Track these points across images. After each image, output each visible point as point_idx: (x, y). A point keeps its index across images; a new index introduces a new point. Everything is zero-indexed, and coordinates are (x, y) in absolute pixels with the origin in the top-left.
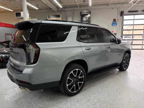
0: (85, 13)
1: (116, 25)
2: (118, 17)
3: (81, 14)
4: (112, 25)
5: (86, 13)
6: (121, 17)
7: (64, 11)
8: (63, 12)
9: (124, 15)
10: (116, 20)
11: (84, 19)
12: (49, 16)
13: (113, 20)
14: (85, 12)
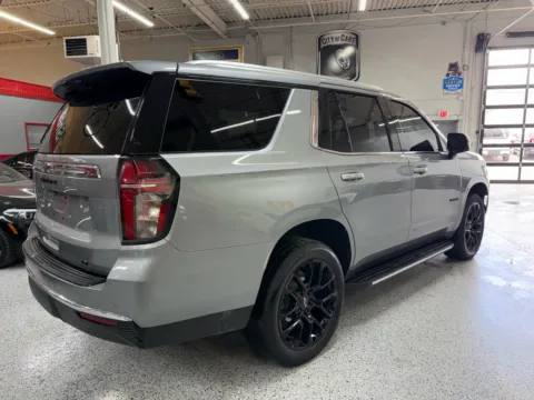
0: (337, 39)
1: (461, 87)
2: (467, 57)
3: (322, 46)
4: (445, 87)
5: (339, 42)
6: (479, 55)
7: (255, 34)
8: (249, 37)
9: (491, 48)
10: (460, 69)
11: (334, 64)
12: (194, 54)
13: (448, 66)
14: (335, 36)
